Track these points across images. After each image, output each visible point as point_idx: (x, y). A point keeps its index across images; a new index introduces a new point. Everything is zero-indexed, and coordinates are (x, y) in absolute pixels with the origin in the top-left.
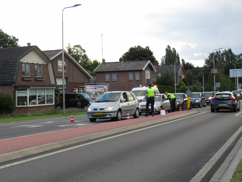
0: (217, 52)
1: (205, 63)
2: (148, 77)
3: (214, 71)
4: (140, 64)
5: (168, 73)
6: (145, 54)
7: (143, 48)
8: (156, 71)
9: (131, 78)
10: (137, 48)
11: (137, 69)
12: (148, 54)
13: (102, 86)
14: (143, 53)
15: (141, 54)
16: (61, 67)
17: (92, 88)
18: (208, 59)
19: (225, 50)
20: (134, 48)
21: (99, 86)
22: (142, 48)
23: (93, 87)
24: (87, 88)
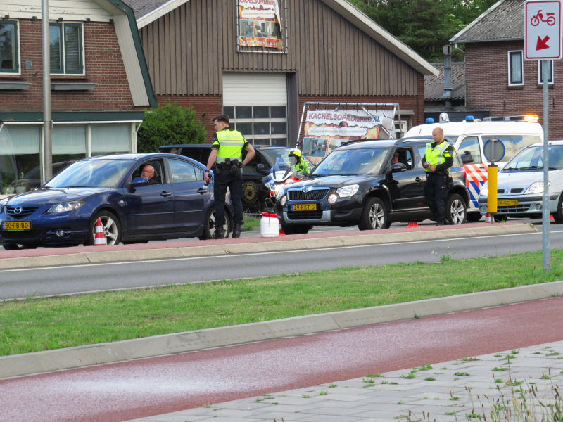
13: (373, 113)
16: (258, 28)
17: (329, 122)
21: (360, 113)
23: (336, 117)
24: (311, 124)
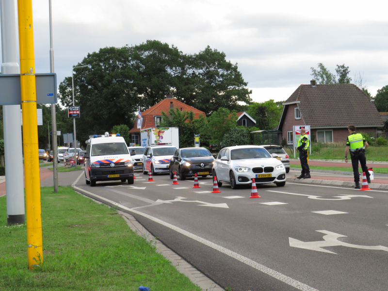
3: (74, 111)
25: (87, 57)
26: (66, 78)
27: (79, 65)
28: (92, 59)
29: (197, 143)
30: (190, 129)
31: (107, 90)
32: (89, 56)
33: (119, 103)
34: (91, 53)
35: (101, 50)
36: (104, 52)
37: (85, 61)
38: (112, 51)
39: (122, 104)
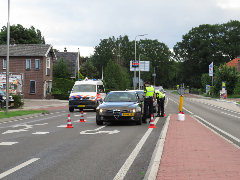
0: (110, 38)
1: (94, 51)
2: (49, 67)
3: (135, 63)
4: (40, 49)
5: (63, 62)
6: (27, 36)
7: (24, 27)
8: (56, 59)
9: (28, 67)
10: (17, 27)
11: (37, 55)
12: (31, 35)
13: (14, 76)
14: (25, 34)
15: (22, 35)
18: (99, 46)
19: (120, 36)
20: (13, 27)
22: (22, 27)
23: (1, 76)
25: (191, 30)
26: (177, 43)
27: (186, 35)
28: (195, 31)
29: (224, 87)
30: (232, 78)
31: (201, 51)
32: (193, 29)
33: (209, 59)
34: (194, 28)
35: (200, 26)
36: (202, 27)
37: (190, 33)
38: (207, 26)
39: (210, 60)
